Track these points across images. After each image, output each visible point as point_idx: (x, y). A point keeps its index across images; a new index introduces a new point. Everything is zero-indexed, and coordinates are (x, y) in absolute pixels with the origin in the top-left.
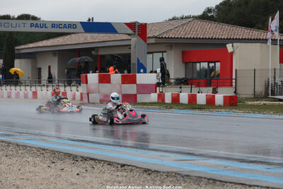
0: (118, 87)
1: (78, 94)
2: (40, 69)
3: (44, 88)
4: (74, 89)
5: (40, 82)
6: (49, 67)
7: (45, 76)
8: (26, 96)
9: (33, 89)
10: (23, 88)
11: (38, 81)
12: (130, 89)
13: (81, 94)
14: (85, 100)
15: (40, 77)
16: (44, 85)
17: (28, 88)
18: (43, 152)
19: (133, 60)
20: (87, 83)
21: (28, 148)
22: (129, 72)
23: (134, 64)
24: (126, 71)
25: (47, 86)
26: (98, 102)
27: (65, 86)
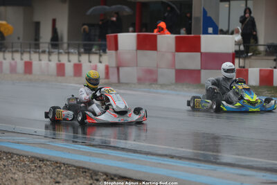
0: (169, 56)
1: (101, 67)
2: (37, 25)
3: (45, 57)
4: (95, 58)
5: (37, 46)
6: (54, 21)
7: (46, 35)
8: (13, 69)
9: (26, 57)
10: (8, 55)
11: (35, 44)
12: (190, 61)
13: (107, 68)
14: (113, 78)
15: (37, 38)
16: (44, 52)
17: (17, 56)
18: (41, 164)
19: (197, 12)
20: (116, 49)
21: (16, 158)
22: (189, 32)
23: (197, 19)
24: (183, 31)
25: (50, 53)
26: (136, 81)
27: (80, 54)
